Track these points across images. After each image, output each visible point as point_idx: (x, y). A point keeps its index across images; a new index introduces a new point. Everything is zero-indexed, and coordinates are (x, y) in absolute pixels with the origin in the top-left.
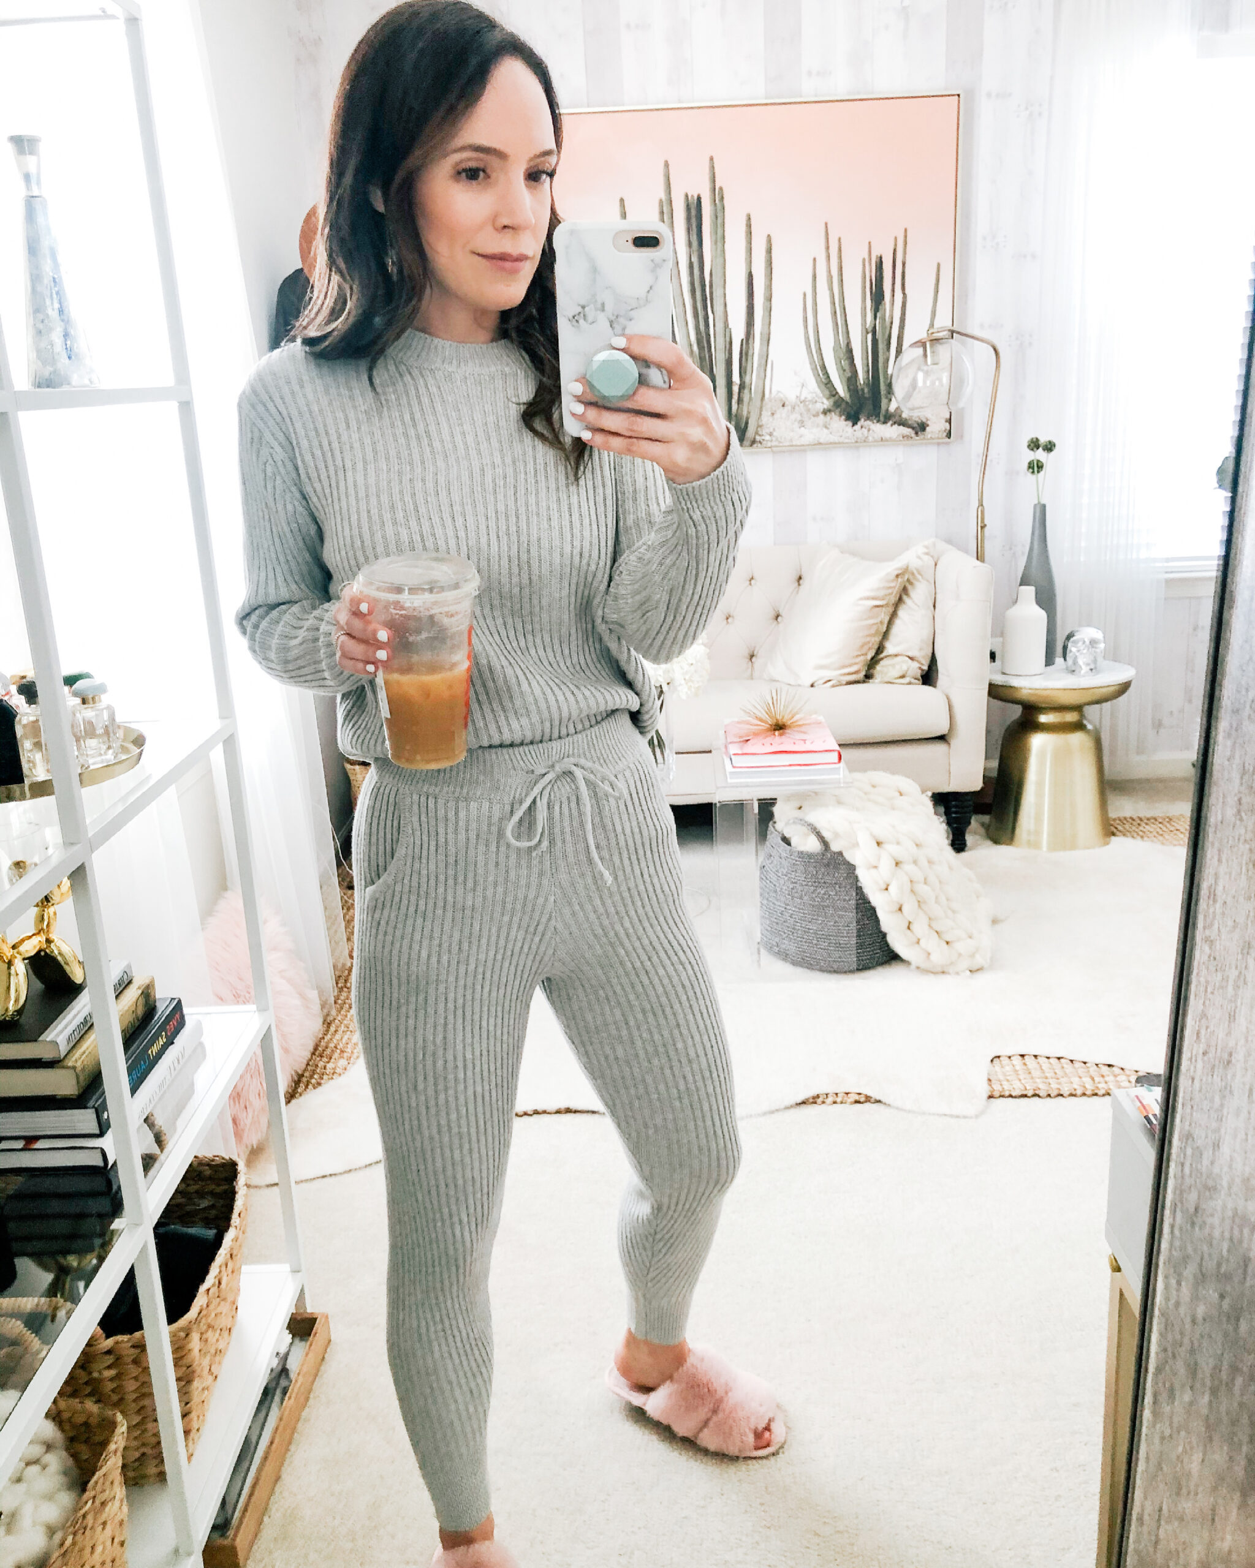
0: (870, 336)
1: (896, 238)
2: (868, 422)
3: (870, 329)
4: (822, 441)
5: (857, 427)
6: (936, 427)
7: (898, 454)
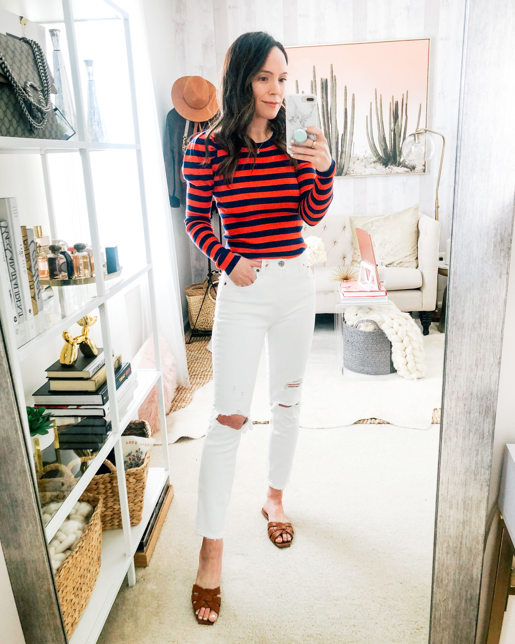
0: (392, 133)
1: (403, 94)
2: (392, 166)
3: (393, 130)
4: (373, 173)
5: (387, 168)
6: (419, 168)
7: (404, 178)
